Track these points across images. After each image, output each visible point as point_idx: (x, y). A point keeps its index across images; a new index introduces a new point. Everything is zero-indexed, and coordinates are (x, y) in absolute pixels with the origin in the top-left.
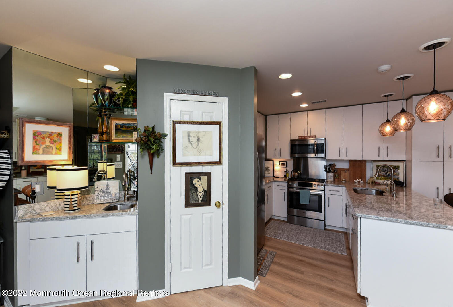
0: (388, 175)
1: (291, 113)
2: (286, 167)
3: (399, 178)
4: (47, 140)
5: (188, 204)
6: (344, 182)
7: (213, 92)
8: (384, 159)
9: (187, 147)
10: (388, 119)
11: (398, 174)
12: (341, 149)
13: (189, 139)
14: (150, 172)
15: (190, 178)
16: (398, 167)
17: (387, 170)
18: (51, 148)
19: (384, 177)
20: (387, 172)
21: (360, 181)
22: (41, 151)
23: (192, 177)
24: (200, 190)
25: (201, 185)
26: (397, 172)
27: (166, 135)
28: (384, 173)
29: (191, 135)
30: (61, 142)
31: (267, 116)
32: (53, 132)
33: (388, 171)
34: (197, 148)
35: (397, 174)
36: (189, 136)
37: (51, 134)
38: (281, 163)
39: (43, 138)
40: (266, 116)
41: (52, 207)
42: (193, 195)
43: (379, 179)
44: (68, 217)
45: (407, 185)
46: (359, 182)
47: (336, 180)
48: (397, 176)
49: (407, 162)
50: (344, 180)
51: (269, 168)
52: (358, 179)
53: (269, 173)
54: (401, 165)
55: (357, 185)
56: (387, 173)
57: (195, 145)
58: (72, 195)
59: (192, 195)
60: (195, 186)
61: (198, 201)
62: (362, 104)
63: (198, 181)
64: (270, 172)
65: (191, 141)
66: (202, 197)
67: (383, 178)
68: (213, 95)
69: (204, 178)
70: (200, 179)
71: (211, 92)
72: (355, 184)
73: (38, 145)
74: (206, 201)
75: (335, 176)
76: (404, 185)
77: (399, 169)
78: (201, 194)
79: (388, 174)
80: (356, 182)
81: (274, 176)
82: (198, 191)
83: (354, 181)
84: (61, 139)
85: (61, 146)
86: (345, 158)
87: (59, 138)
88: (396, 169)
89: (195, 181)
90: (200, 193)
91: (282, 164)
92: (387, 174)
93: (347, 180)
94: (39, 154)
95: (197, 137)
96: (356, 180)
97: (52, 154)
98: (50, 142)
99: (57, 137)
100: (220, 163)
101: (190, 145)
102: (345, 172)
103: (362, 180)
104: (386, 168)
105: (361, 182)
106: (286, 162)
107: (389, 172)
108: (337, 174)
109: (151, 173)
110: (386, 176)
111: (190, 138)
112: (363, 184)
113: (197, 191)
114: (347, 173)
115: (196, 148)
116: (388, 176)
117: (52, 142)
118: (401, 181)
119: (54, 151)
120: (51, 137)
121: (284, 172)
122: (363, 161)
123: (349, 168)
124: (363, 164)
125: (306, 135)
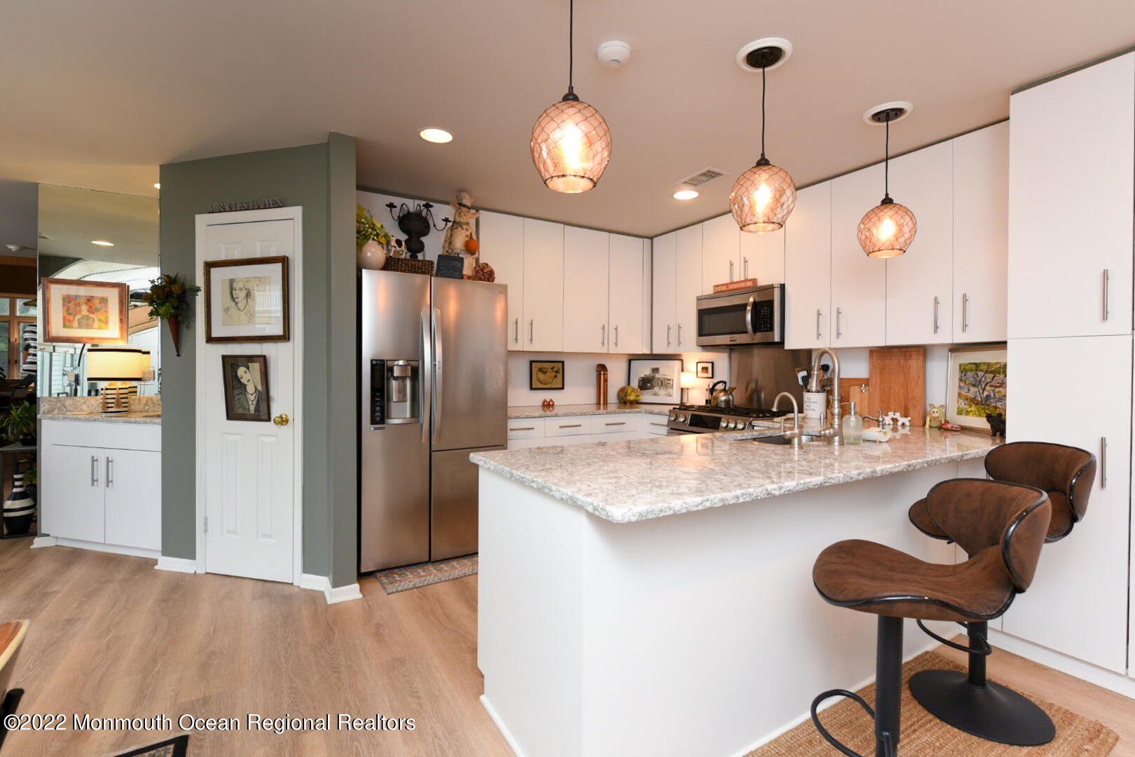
0: (988, 396)
1: (704, 223)
2: (712, 377)
4: (84, 308)
5: (232, 415)
7: (272, 200)
8: (955, 341)
9: (228, 309)
10: (887, 194)
13: (231, 293)
14: (176, 353)
15: (230, 365)
17: (983, 379)
18: (92, 320)
19: (976, 404)
20: (983, 386)
22: (76, 324)
23: (234, 364)
24: (250, 389)
25: (251, 380)
27: (199, 290)
28: (977, 389)
29: (235, 285)
30: (106, 311)
31: (653, 240)
32: (92, 297)
33: (987, 384)
34: (246, 310)
36: (232, 289)
37: (89, 300)
38: (700, 366)
39: (79, 305)
40: (650, 239)
41: (92, 406)
42: (239, 399)
43: (964, 411)
44: (86, 419)
51: (669, 380)
53: (670, 395)
56: (984, 389)
57: (241, 305)
58: (107, 389)
59: (237, 397)
60: (240, 382)
61: (249, 410)
63: (246, 372)
64: (671, 391)
65: (235, 296)
66: (255, 402)
67: (973, 408)
68: (272, 206)
69: (256, 367)
70: (248, 368)
71: (268, 201)
73: (70, 314)
74: (262, 412)
78: (252, 398)
79: (986, 393)
82: (248, 391)
84: (107, 307)
85: (107, 317)
86: (835, 343)
87: (102, 305)
89: (241, 371)
90: (252, 395)
91: (703, 368)
92: (983, 393)
94: (73, 328)
95: (246, 289)
97: (93, 328)
98: (88, 311)
99: (100, 303)
100: (285, 337)
101: (233, 304)
103: (904, 416)
104: (983, 373)
105: (903, 421)
106: (713, 363)
107: (988, 388)
109: (178, 355)
110: (982, 402)
111: (234, 292)
113: (246, 391)
115: (244, 309)
116: (986, 402)
117: (92, 310)
119: (96, 324)
120: (90, 304)
121: (707, 390)
122: (914, 349)
123: (871, 375)
124: (914, 363)
125: (736, 279)
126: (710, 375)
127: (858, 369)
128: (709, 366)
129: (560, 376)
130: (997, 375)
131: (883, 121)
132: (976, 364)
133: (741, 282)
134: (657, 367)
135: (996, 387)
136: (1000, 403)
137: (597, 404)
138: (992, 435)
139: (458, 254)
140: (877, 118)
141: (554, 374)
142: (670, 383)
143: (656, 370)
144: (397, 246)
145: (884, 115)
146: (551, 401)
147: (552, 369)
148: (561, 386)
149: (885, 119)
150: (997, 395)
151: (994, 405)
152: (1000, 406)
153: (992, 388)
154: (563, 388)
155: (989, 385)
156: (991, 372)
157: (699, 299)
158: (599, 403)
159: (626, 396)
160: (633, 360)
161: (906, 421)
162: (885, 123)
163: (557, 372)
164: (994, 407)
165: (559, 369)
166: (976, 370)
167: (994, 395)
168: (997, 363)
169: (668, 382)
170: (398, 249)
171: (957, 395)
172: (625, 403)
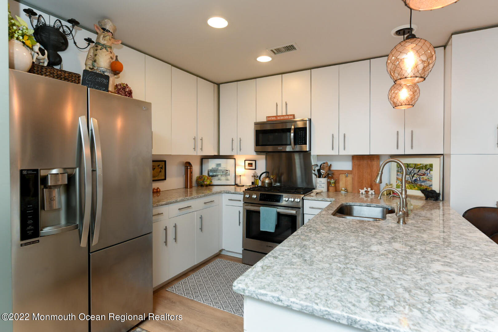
0: (415, 180)
1: (257, 79)
2: (255, 169)
3: (432, 185)
6: (343, 192)
8: (406, 154)
11: (430, 180)
12: (336, 136)
16: (431, 166)
17: (412, 171)
19: (409, 183)
20: (413, 175)
21: (369, 192)
26: (429, 175)
28: (408, 176)
31: (221, 85)
33: (415, 174)
35: (428, 178)
38: (247, 162)
40: (218, 85)
45: (445, 198)
46: (367, 192)
47: (331, 189)
48: (428, 182)
49: (445, 157)
50: (343, 189)
51: (227, 171)
52: (365, 188)
53: (227, 180)
54: (436, 163)
55: (365, 198)
56: (413, 177)
62: (370, 59)
64: (229, 177)
72: (361, 196)
75: (329, 184)
76: (441, 198)
77: (432, 171)
79: (414, 178)
80: (362, 193)
81: (236, 185)
83: (360, 191)
86: (342, 153)
88: (427, 170)
91: (249, 164)
92: (412, 178)
93: (350, 189)
96: (363, 189)
102: (347, 176)
103: (371, 190)
104: (412, 169)
105: (371, 192)
106: (255, 161)
107: (415, 176)
108: (333, 180)
110: (412, 182)
112: (373, 196)
114: (350, 178)
116: (414, 182)
118: (435, 191)
121: (252, 176)
122: (375, 156)
123: (352, 169)
124: (375, 163)
125: (279, 114)
126: (254, 167)
127: (347, 166)
128: (254, 162)
129: (163, 171)
130: (421, 170)
131: (402, 35)
132: (407, 164)
133: (282, 116)
134: (220, 163)
135: (421, 175)
136: (423, 183)
137: (185, 188)
138: (425, 199)
139: (104, 72)
140: (398, 33)
141: (159, 170)
142: (228, 173)
143: (219, 165)
144: (40, 53)
145: (402, 32)
146: (158, 188)
147: (158, 166)
148: (164, 178)
149: (403, 34)
150: (421, 179)
151: (420, 184)
152: (423, 185)
153: (418, 176)
154: (165, 179)
155: (416, 174)
156: (418, 168)
157: (256, 124)
158: (186, 187)
159: (203, 182)
160: (204, 158)
161: (373, 192)
162: (403, 36)
163: (161, 168)
164: (419, 185)
165: (162, 166)
166: (408, 167)
167: (420, 179)
168: (421, 164)
169: (227, 172)
170: (41, 56)
171: (396, 178)
172: (202, 186)
